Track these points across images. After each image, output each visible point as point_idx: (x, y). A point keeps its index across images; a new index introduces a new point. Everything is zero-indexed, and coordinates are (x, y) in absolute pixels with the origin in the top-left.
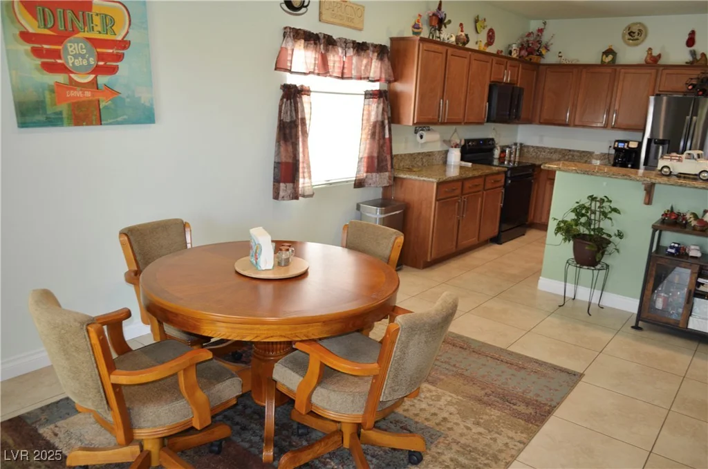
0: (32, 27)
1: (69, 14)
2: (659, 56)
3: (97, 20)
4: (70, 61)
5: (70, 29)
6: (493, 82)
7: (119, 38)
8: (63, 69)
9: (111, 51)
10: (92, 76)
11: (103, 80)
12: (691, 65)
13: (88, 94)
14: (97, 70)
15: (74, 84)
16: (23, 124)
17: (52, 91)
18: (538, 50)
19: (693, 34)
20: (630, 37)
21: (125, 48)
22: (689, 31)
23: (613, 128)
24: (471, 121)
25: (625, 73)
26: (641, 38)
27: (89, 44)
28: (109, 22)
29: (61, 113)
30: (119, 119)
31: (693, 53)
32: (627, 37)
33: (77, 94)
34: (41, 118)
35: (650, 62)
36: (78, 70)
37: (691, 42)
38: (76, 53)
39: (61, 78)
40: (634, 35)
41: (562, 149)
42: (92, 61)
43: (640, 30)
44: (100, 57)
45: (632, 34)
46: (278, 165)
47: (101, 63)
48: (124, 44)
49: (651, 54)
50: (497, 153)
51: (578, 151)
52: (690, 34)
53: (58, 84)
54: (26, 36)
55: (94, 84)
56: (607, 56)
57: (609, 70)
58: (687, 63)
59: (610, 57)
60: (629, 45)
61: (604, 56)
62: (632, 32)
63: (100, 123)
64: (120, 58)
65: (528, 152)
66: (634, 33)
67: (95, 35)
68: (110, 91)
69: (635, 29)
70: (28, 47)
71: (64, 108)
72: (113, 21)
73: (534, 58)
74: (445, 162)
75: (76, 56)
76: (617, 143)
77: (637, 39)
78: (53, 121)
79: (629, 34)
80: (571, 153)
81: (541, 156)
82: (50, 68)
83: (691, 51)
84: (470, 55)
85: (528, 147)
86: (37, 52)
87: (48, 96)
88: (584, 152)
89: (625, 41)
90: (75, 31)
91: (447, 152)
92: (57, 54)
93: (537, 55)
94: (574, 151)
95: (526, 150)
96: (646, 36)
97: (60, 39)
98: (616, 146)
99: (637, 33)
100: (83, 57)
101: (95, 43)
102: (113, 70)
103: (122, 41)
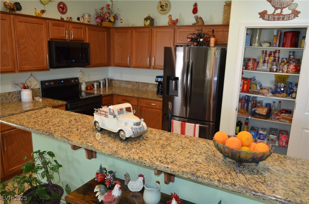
2: (177, 20)
6: (51, 39)
12: (194, 25)
18: (108, 18)
19: (196, 5)
20: (162, 9)
22: (193, 4)
23: (154, 68)
24: (25, 69)
25: (157, 32)
26: (167, 9)
31: (197, 18)
32: (160, 9)
35: (171, 24)
37: (195, 11)
40: (163, 7)
41: (133, 82)
43: (166, 4)
45: (162, 6)
49: (171, 19)
50: (83, 87)
51: (141, 83)
52: (194, 5)
56: (147, 21)
57: (147, 30)
58: (193, 24)
59: (149, 22)
60: (161, 14)
61: (145, 21)
62: (162, 5)
65: (115, 83)
66: (163, 6)
69: (163, 4)
73: (106, 24)
74: (20, 100)
76: (157, 78)
77: (165, 10)
79: (161, 7)
80: (138, 84)
81: (122, 86)
83: (195, 17)
84: (13, 17)
85: (115, 80)
88: (144, 83)
89: (159, 12)
91: (20, 92)
93: (108, 22)
94: (139, 83)
95: (114, 83)
96: (170, 7)
98: (157, 80)
99: (165, 6)
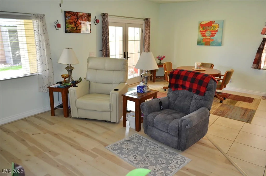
0: (202, 30)
1: (208, 27)
3: (212, 27)
4: (206, 35)
5: (207, 29)
7: (216, 30)
8: (205, 36)
9: (214, 32)
10: (210, 37)
11: (211, 38)
13: (208, 40)
14: (211, 36)
15: (206, 38)
16: (198, 45)
17: (203, 40)
21: (217, 32)
27: (210, 32)
28: (214, 27)
29: (203, 43)
30: (214, 45)
33: (207, 40)
34: (200, 44)
36: (207, 36)
38: (208, 33)
39: (204, 38)
42: (210, 35)
44: (212, 34)
46: (255, 59)
47: (212, 35)
48: (217, 31)
53: (204, 39)
54: (200, 31)
55: (210, 38)
63: (209, 45)
64: (215, 34)
67: (211, 30)
68: (213, 40)
70: (200, 33)
71: (204, 42)
72: (215, 27)
75: (207, 34)
78: (202, 44)
82: (203, 36)
86: (202, 34)
87: (202, 40)
90: (208, 30)
92: (205, 34)
97: (205, 31)
100: (209, 34)
101: (211, 31)
102: (214, 36)
103: (217, 30)
